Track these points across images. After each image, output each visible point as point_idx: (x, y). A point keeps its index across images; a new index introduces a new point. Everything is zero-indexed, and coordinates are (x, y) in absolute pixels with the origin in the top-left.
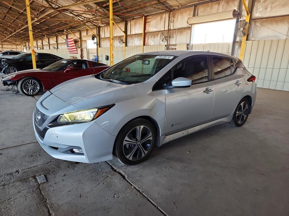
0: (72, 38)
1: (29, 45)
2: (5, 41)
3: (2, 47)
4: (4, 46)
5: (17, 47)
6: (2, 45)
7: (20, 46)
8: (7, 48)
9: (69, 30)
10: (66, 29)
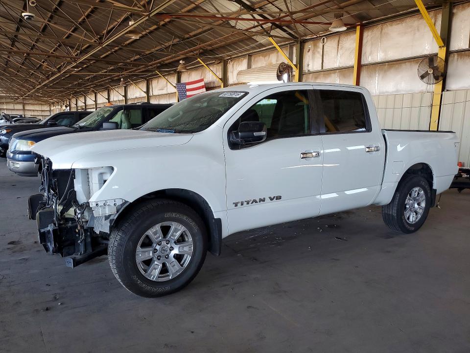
0: (202, 80)
1: (76, 104)
2: (30, 96)
3: (24, 109)
4: (27, 107)
5: (52, 108)
6: (24, 105)
7: (57, 107)
8: (33, 110)
9: (199, 59)
10: (183, 59)
